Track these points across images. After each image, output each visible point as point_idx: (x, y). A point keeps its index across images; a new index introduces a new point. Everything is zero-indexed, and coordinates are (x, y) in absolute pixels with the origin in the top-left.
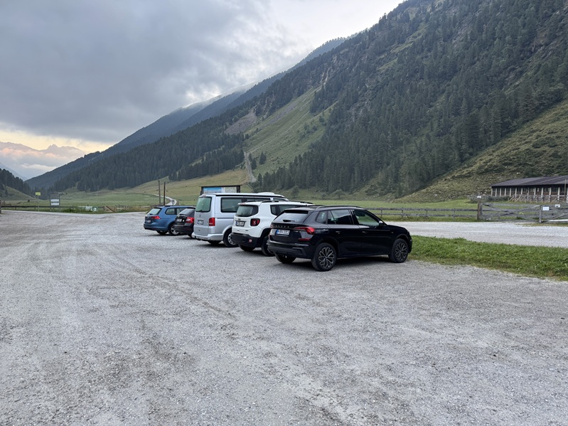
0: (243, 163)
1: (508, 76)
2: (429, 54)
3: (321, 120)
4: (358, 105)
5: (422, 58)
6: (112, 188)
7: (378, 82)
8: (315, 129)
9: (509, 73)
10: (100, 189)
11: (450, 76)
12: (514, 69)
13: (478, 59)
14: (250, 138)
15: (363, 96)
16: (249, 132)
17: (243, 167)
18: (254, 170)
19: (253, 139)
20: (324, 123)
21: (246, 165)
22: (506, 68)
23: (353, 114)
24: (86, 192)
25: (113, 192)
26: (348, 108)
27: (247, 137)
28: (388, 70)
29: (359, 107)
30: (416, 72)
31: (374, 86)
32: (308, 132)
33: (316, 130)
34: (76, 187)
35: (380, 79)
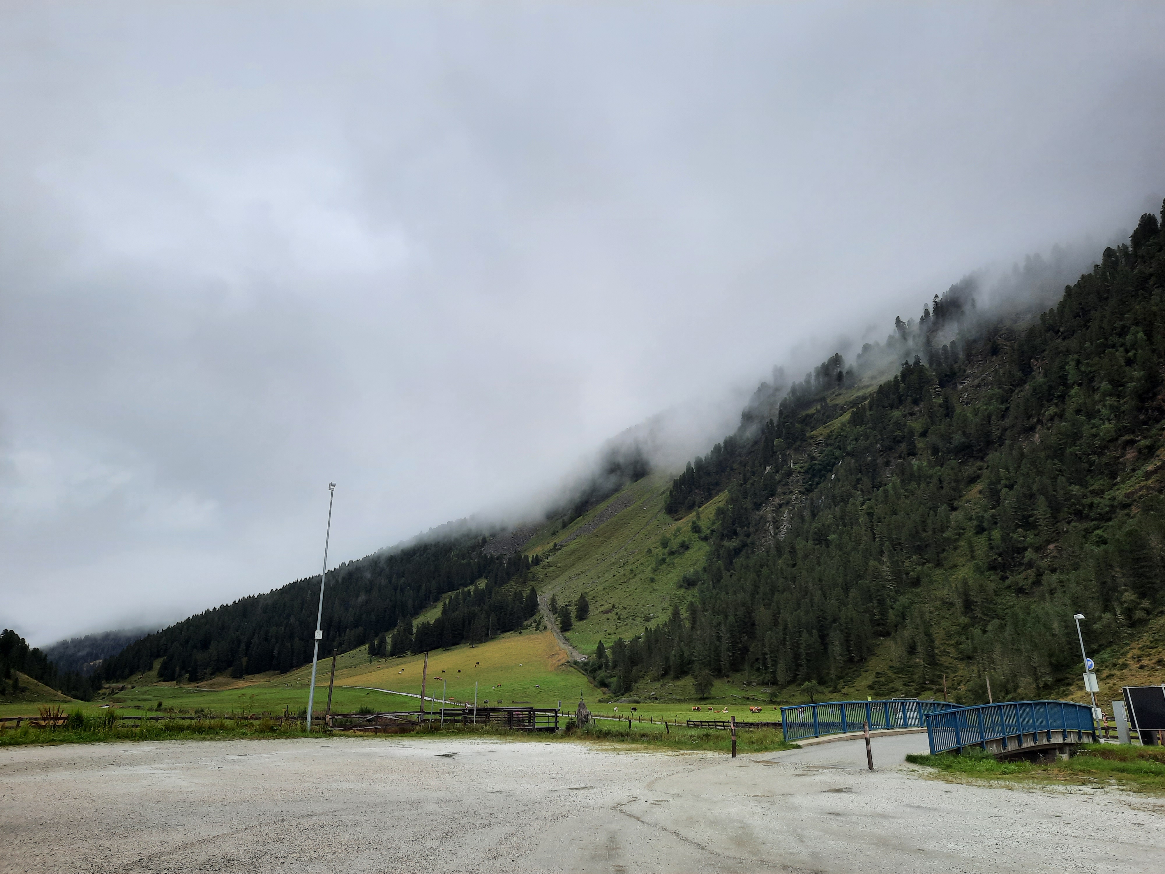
0: (537, 617)
1: (1123, 455)
2: (916, 409)
3: (696, 529)
4: (777, 501)
5: (905, 416)
6: (238, 675)
7: (813, 458)
8: (685, 547)
9: (1124, 448)
10: (213, 674)
11: (980, 451)
12: (1132, 442)
13: (1039, 421)
14: (542, 564)
15: (786, 484)
16: (538, 551)
17: (539, 627)
18: (568, 634)
19: (549, 565)
20: (703, 535)
21: (546, 621)
22: (1115, 440)
23: (769, 517)
24: (179, 682)
25: (241, 683)
26: (758, 506)
27: (537, 561)
28: (829, 437)
29: (780, 506)
30: (897, 441)
31: (806, 465)
32: (672, 553)
33: (687, 548)
34: (154, 673)
35: (816, 453)
